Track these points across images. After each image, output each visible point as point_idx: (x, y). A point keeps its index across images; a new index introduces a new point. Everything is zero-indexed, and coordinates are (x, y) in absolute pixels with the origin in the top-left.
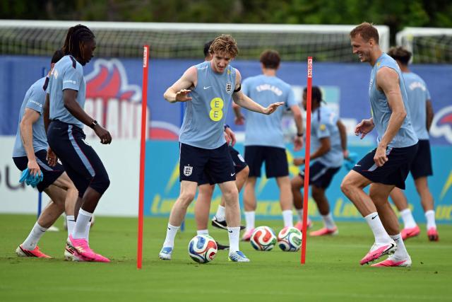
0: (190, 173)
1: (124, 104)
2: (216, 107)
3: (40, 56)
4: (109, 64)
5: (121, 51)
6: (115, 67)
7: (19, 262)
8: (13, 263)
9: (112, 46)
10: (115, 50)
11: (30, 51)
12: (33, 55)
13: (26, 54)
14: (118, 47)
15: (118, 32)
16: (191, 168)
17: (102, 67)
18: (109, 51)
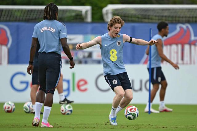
0: (117, 82)
1: (193, 47)
2: (113, 54)
3: (149, 22)
4: (184, 26)
5: (191, 19)
6: (187, 27)
7: (139, 129)
8: (136, 129)
9: (186, 17)
10: (187, 19)
11: (144, 20)
12: (145, 22)
13: (142, 22)
14: (189, 17)
15: (189, 10)
16: (116, 80)
17: (181, 28)
18: (184, 19)
